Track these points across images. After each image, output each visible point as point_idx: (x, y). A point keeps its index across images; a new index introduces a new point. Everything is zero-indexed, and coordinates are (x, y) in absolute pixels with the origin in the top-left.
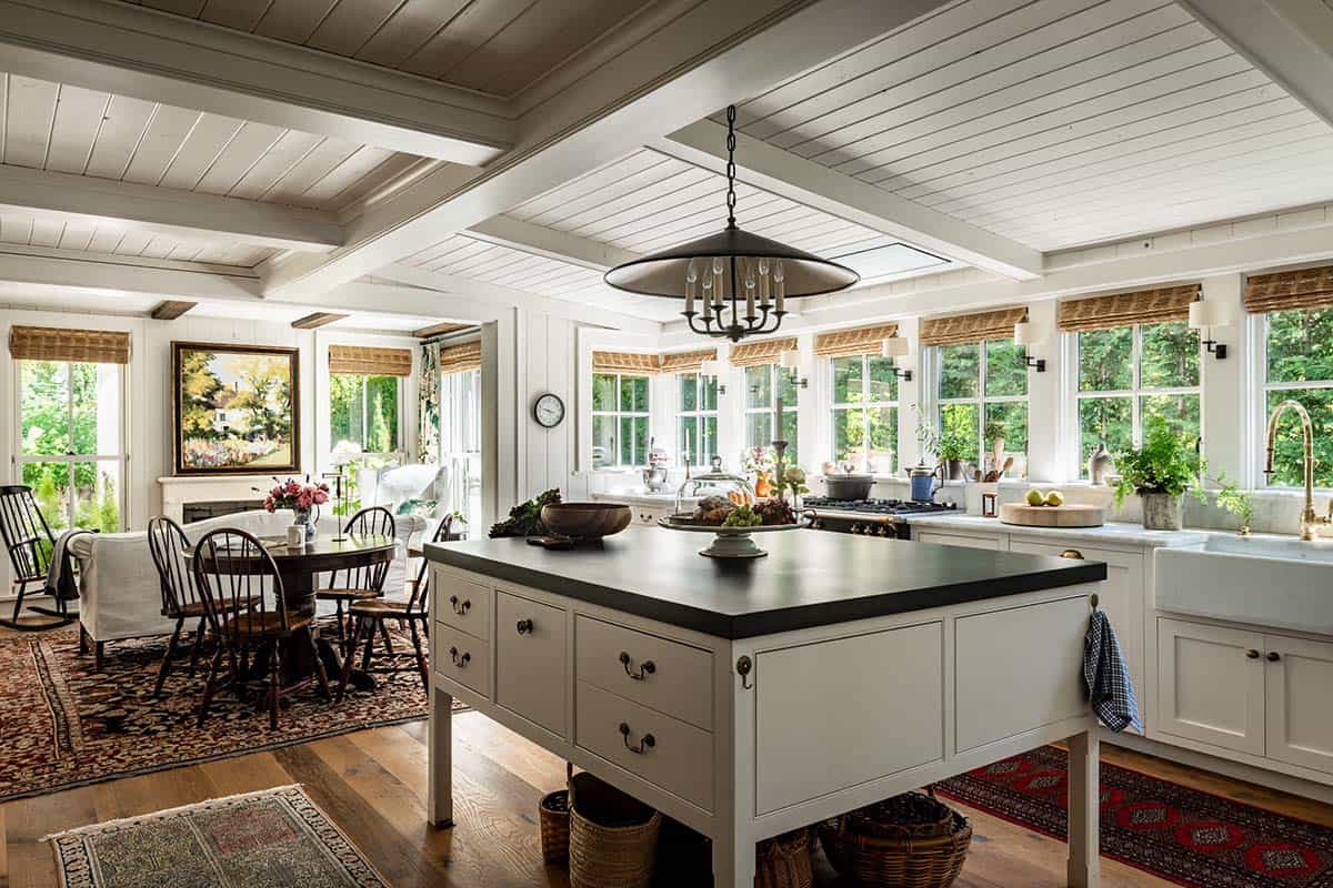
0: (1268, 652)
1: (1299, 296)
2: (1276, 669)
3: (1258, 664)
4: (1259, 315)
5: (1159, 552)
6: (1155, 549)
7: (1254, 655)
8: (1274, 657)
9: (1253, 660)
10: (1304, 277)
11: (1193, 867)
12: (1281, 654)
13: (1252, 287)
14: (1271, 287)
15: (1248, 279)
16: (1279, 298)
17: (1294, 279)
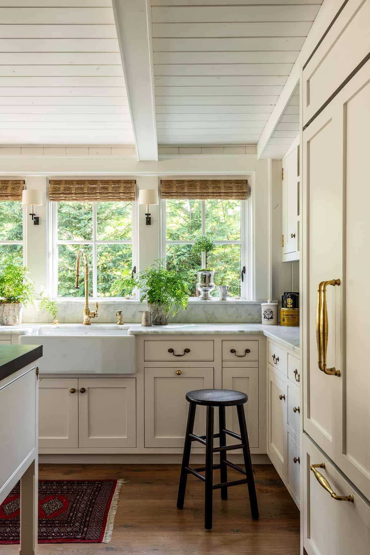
0: (80, 388)
1: (76, 194)
2: (84, 398)
3: (75, 395)
4: (54, 202)
5: (22, 338)
6: (20, 337)
7: (73, 391)
8: (83, 391)
9: (72, 394)
10: (78, 184)
11: (11, 530)
12: (86, 388)
13: (52, 186)
14: (62, 187)
15: (50, 181)
16: (66, 194)
17: (72, 184)
